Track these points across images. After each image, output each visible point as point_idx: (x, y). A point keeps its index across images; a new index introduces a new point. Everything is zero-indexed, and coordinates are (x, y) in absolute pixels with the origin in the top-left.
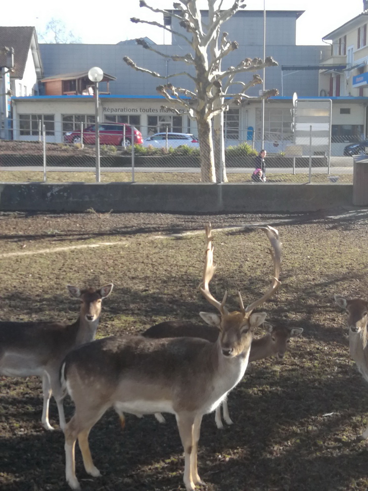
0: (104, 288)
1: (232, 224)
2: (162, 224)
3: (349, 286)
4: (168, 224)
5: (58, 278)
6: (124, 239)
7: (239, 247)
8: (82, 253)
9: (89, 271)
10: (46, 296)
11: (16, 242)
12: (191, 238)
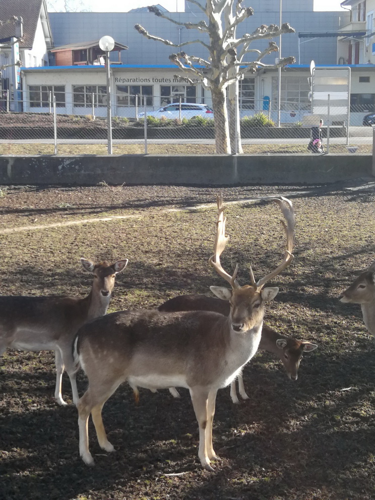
0: (119, 263)
1: (248, 197)
2: (176, 197)
3: (368, 259)
4: (181, 197)
5: (70, 253)
6: (138, 212)
7: (255, 220)
8: (94, 226)
9: (102, 245)
10: (58, 271)
11: (27, 216)
12: (206, 211)
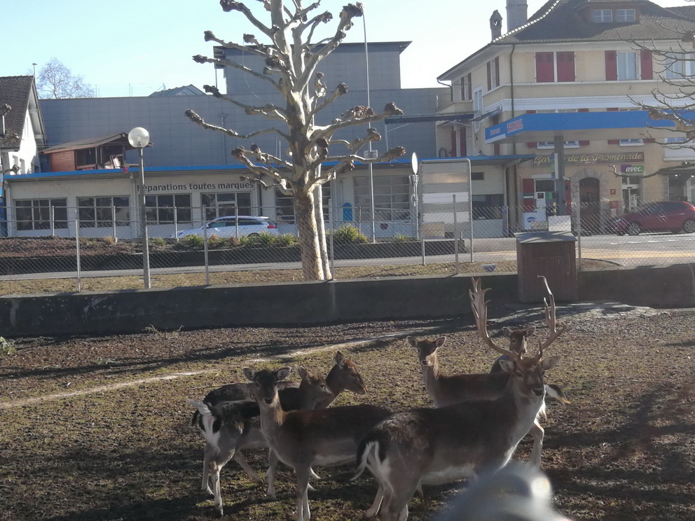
1: (358, 337)
2: (258, 342)
3: (554, 412)
4: (266, 342)
5: (135, 426)
6: (210, 365)
7: (379, 368)
8: (156, 388)
9: (176, 413)
10: (128, 451)
11: (54, 378)
12: (306, 359)
